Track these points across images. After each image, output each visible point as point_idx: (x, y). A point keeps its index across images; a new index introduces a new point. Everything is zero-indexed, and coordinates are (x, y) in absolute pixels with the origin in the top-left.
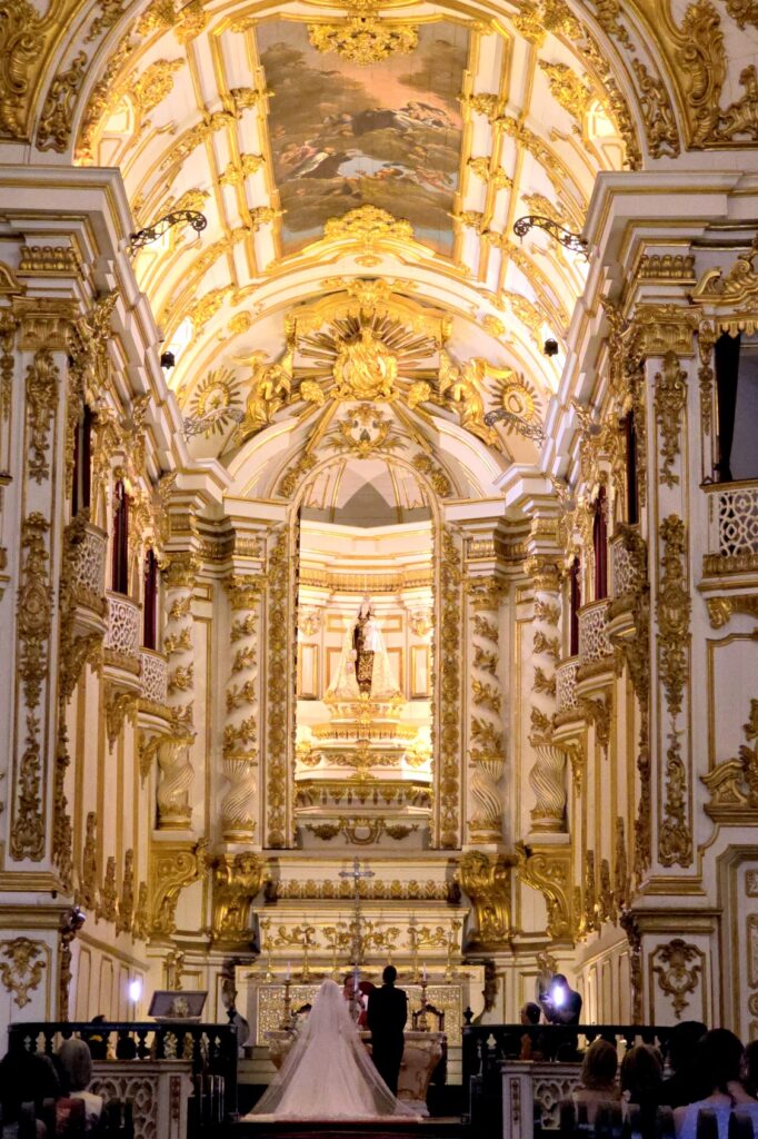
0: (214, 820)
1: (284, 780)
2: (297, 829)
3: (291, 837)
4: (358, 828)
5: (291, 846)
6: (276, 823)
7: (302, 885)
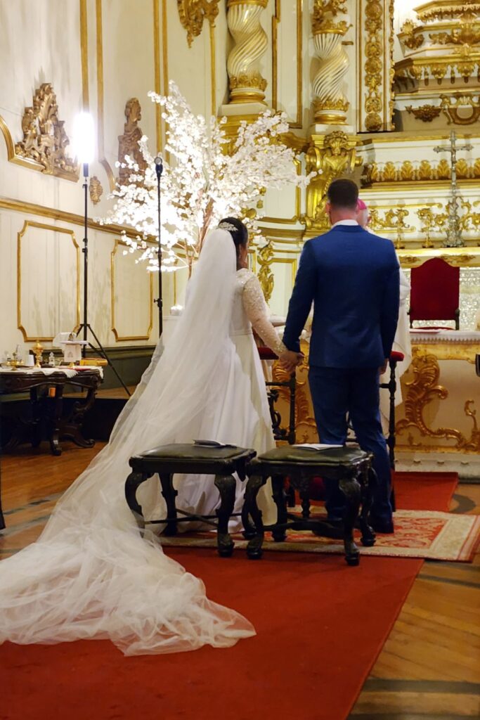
0: (306, 104)
1: (381, 58)
2: (395, 111)
3: (389, 119)
4: (460, 106)
5: (389, 129)
6: (374, 104)
7: (398, 167)
